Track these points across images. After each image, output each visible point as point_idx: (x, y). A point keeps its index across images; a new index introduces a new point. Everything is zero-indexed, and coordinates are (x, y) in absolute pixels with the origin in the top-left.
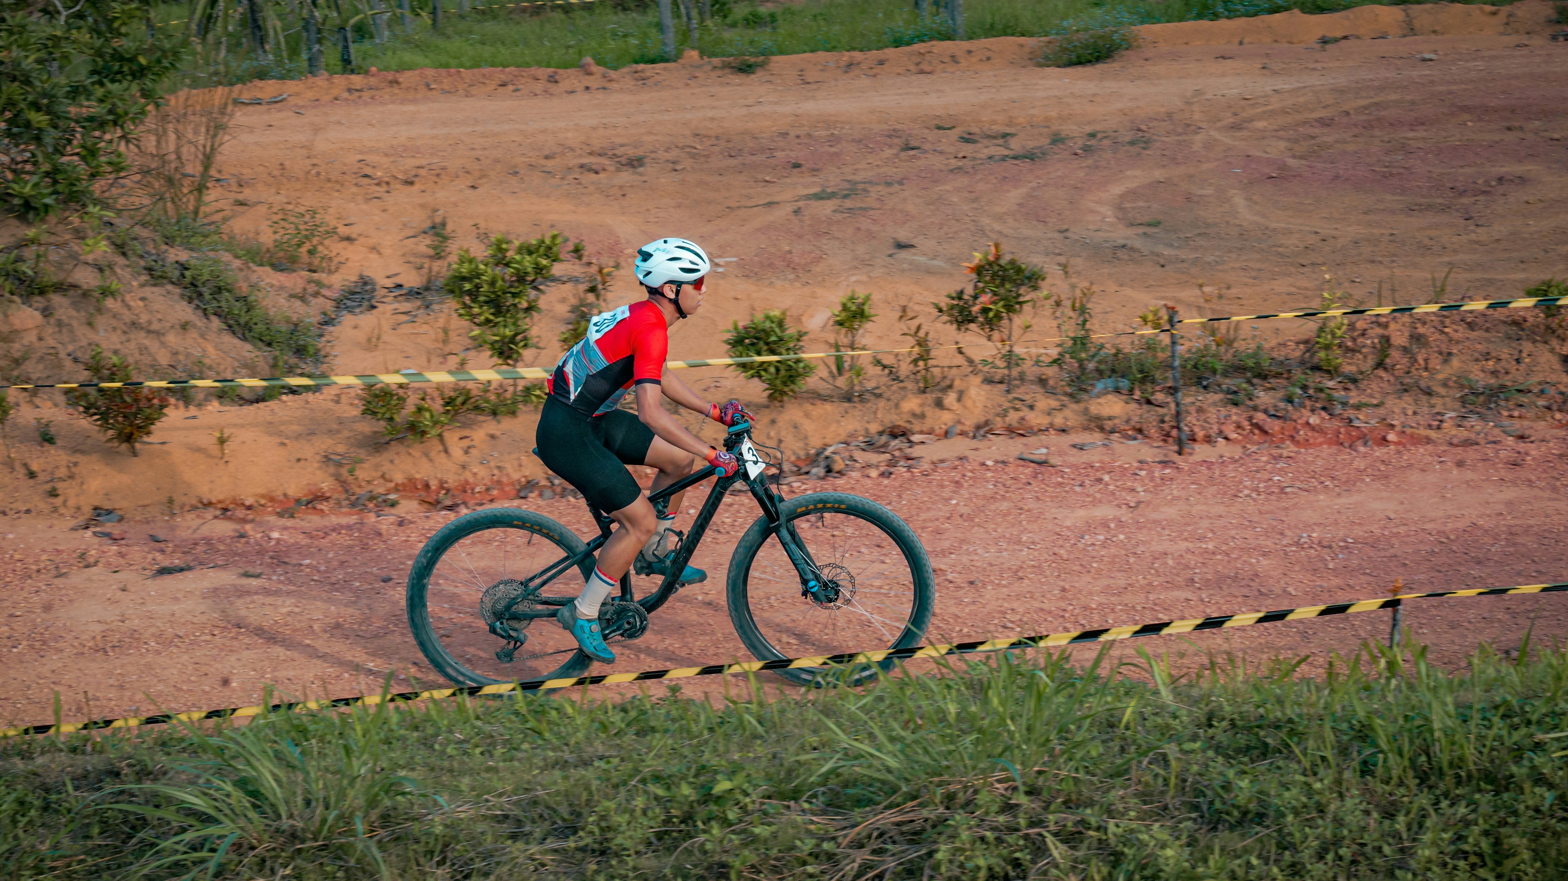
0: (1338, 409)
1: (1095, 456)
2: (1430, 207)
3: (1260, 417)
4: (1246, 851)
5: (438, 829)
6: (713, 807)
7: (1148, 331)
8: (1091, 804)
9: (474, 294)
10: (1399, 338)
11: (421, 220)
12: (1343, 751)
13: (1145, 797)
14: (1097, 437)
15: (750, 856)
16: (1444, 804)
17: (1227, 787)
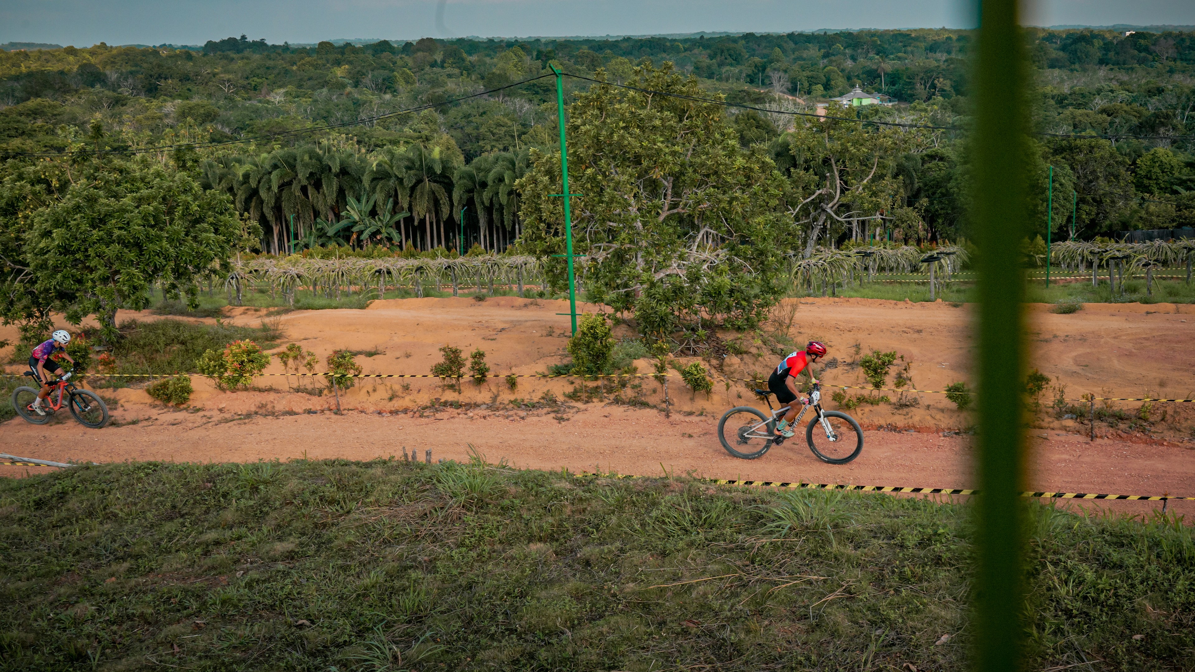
0: (1147, 432)
1: (1063, 439)
2: (1181, 369)
3: (1120, 432)
4: (1115, 577)
5: (852, 532)
6: (938, 538)
7: (1084, 401)
8: (1062, 554)
9: (869, 367)
10: (1170, 412)
11: (852, 342)
12: (1150, 548)
13: (1081, 554)
14: (1064, 433)
15: (949, 555)
16: (1186, 572)
17: (1109, 555)
